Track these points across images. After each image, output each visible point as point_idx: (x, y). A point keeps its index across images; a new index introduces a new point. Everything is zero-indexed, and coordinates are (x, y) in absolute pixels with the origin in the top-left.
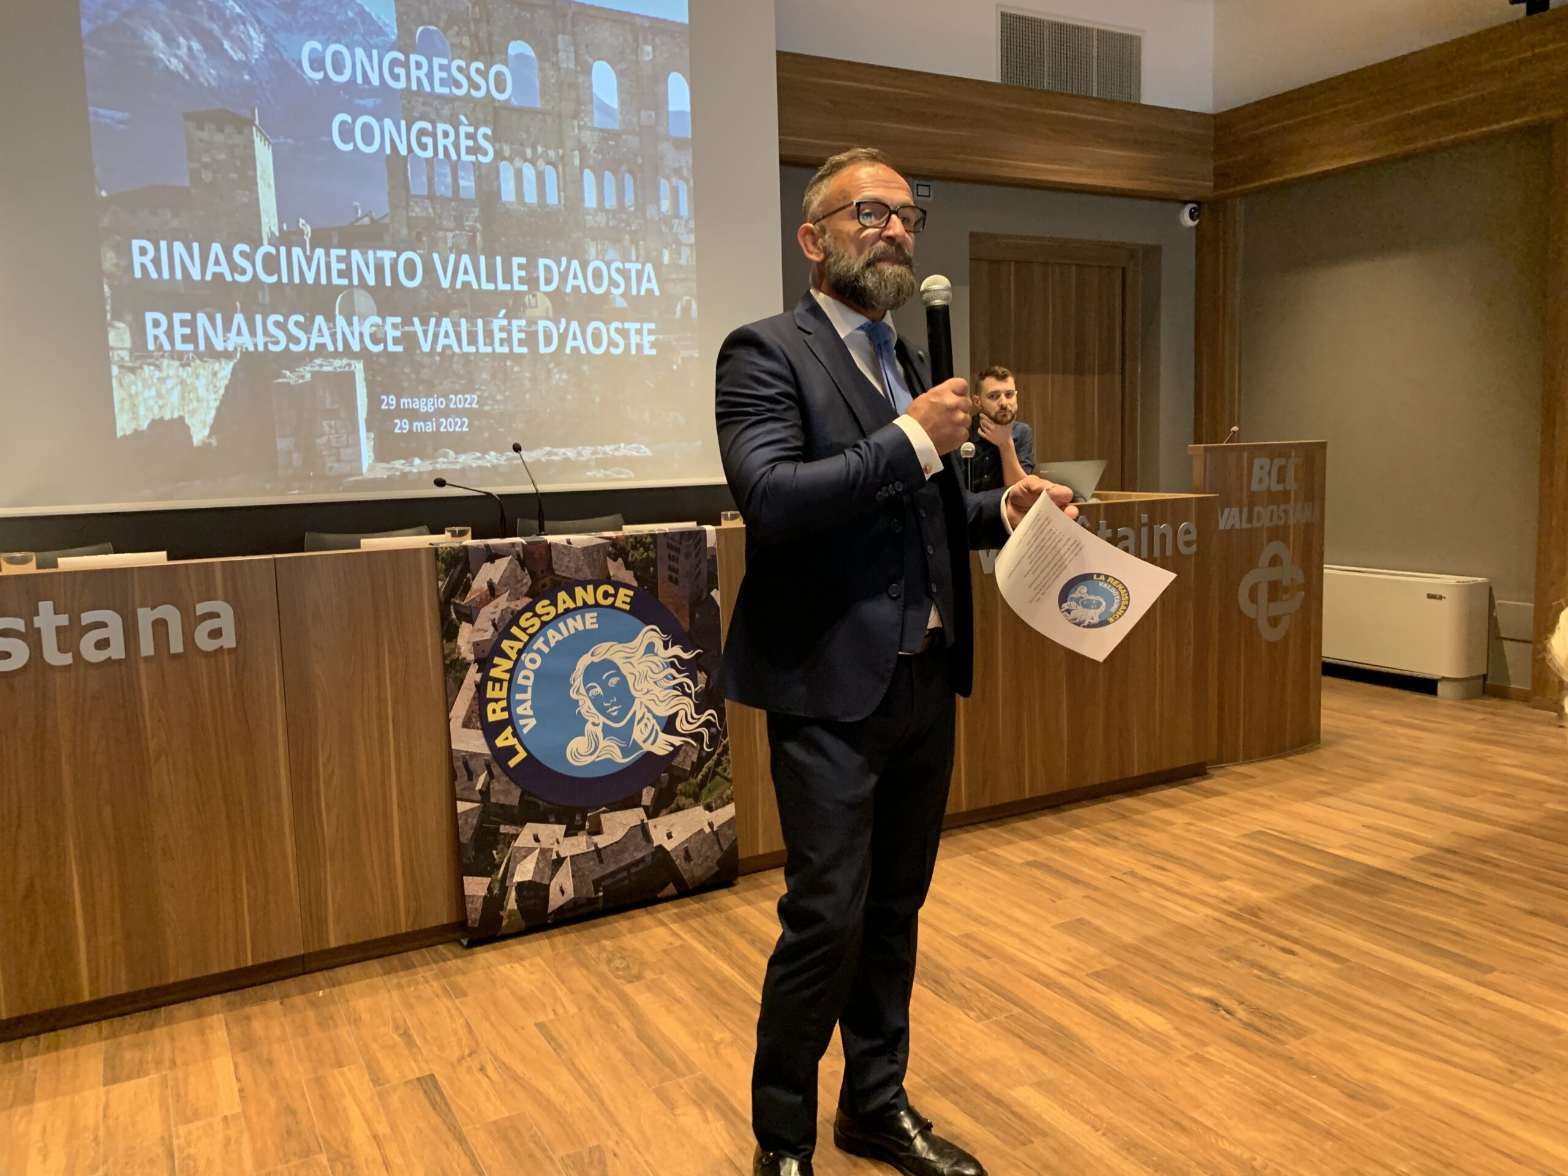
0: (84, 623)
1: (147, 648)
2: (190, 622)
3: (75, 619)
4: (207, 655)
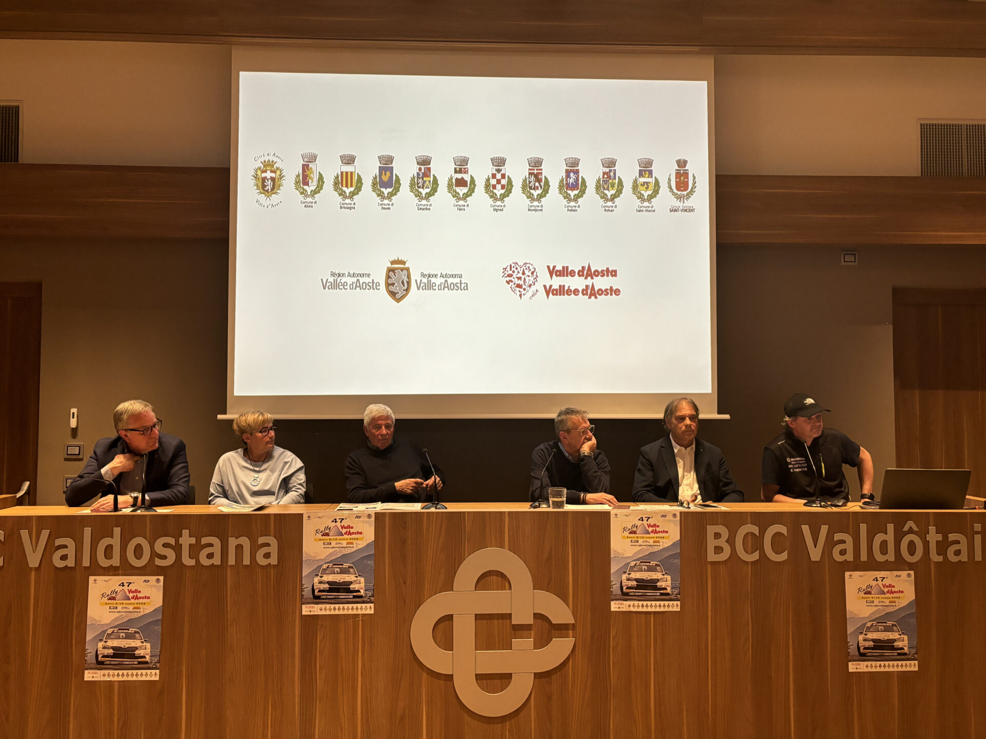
0: (203, 543)
1: (232, 561)
2: (255, 548)
3: (198, 541)
4: (262, 567)
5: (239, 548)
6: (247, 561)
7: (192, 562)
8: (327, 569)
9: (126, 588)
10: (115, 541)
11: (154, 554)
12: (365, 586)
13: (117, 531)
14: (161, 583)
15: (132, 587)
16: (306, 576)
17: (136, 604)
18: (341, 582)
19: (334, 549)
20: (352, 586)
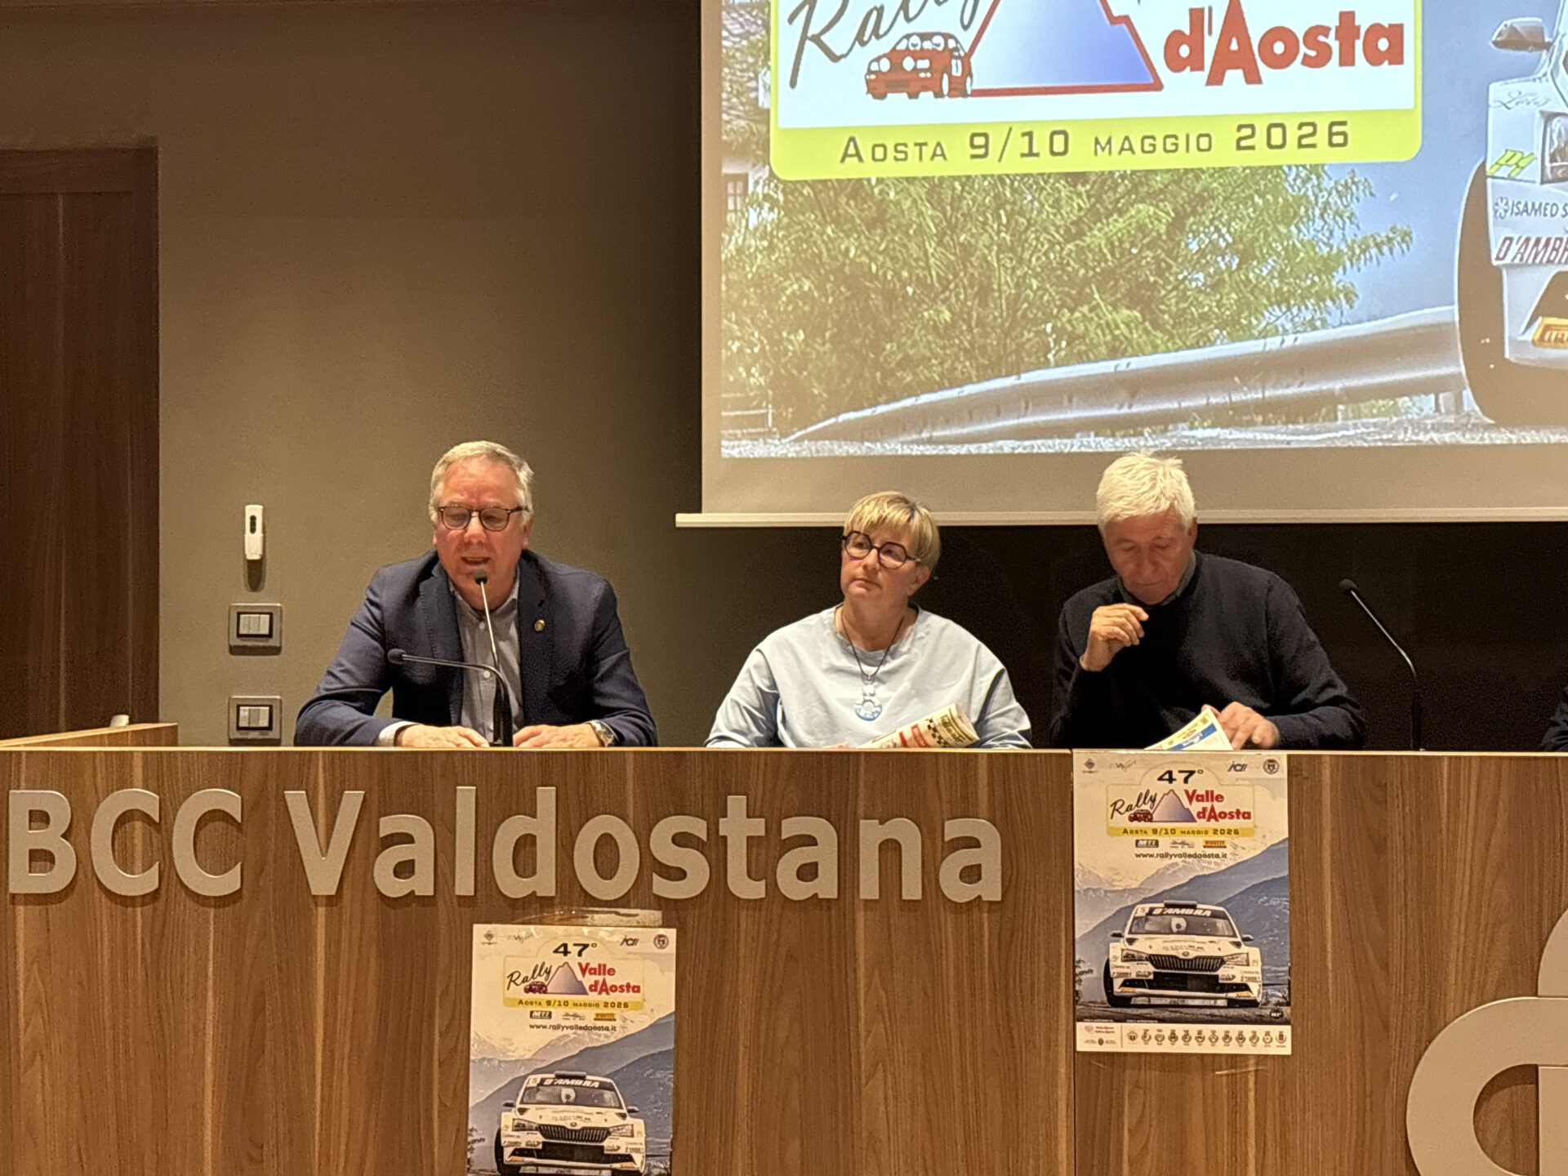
0: (786, 834)
1: (869, 888)
2: (936, 850)
3: (773, 828)
4: (957, 907)
5: (890, 849)
6: (912, 889)
7: (754, 890)
8: (1147, 920)
9: (573, 959)
10: (543, 825)
11: (651, 865)
12: (1263, 971)
13: (546, 796)
14: (672, 948)
15: (591, 958)
16: (1085, 937)
17: (602, 1005)
18: (1190, 957)
19: (1167, 861)
20: (1222, 972)
